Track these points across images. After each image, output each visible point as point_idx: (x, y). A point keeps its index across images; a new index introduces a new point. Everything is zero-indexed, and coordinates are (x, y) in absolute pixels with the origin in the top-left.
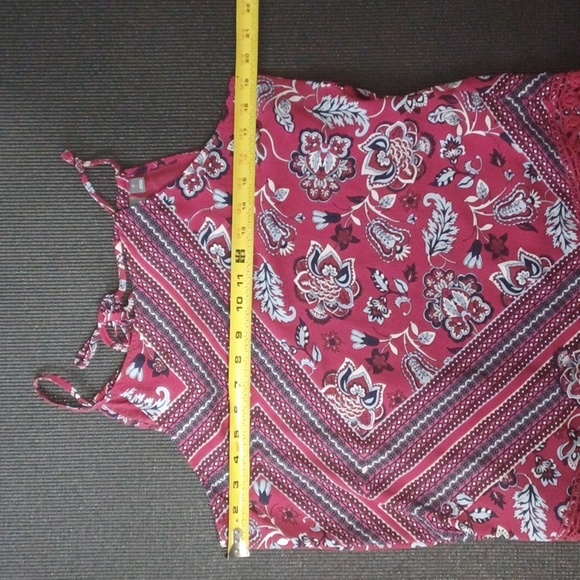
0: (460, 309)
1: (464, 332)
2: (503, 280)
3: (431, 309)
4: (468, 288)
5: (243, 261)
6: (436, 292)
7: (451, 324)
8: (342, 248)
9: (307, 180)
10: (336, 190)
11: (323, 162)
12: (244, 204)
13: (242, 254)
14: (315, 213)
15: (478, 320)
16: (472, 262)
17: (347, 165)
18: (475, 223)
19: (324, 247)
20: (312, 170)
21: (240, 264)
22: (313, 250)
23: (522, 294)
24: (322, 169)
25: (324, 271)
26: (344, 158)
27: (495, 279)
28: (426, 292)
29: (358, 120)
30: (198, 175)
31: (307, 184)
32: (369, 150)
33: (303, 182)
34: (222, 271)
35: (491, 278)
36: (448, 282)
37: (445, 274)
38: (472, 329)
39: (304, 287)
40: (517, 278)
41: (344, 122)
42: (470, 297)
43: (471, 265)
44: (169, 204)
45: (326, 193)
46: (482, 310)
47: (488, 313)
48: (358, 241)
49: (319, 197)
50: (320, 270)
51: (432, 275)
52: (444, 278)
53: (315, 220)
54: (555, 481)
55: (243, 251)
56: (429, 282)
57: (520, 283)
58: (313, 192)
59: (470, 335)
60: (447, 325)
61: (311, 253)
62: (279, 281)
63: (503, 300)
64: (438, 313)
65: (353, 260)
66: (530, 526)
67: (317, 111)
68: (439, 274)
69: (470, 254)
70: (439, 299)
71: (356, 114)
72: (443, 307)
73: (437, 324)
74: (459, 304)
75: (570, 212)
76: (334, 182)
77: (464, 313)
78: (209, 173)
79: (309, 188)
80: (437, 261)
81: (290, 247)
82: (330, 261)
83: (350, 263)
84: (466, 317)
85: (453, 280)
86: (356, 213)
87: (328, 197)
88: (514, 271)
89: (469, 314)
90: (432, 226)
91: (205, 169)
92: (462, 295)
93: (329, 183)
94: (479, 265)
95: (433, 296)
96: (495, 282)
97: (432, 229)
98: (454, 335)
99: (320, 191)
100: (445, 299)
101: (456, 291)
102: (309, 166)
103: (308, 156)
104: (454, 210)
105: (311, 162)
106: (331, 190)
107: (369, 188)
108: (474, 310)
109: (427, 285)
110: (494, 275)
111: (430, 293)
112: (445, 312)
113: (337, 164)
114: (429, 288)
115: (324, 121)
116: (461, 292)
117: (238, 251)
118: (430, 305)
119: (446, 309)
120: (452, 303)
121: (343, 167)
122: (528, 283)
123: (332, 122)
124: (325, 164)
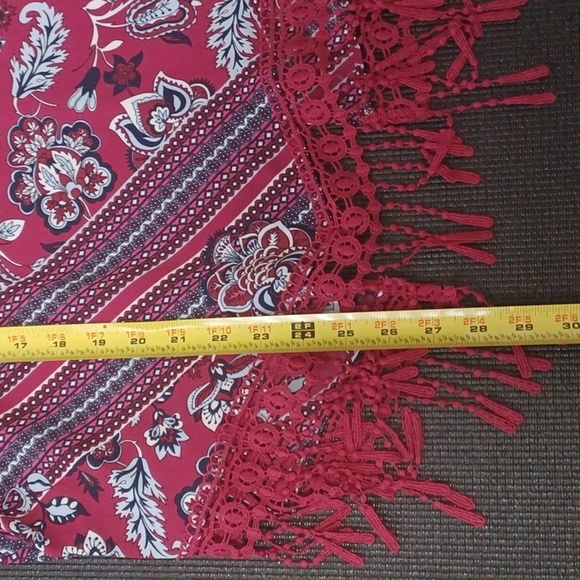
0: (65, 179)
1: (70, 217)
2: (131, 127)
3: (19, 184)
4: (77, 144)
6: (28, 156)
7: (51, 205)
15: (92, 196)
16: (81, 102)
18: (95, 41)
23: (161, 147)
27: (118, 127)
28: (13, 156)
35: (113, 126)
36: (46, 138)
37: (42, 126)
38: (82, 210)
40: (152, 122)
42: (80, 159)
43: (80, 108)
46: (99, 178)
47: (107, 182)
51: (22, 129)
52: (40, 132)
54: (178, 449)
56: (18, 141)
57: (157, 129)
59: (79, 221)
60: (44, 206)
63: (131, 159)
64: (30, 190)
66: (141, 529)
68: (33, 126)
69: (80, 90)
70: (32, 166)
72: (38, 178)
73: (28, 207)
74: (63, 172)
75: (251, 9)
77: (71, 186)
80: (28, 105)
84: (75, 191)
85: (54, 134)
88: (146, 110)
89: (79, 187)
90: (27, 52)
92: (69, 157)
94: (93, 105)
95: (22, 163)
96: (119, 132)
97: (26, 58)
98: (53, 222)
100: (41, 165)
101: (59, 150)
104: (65, 25)
108: (87, 180)
109: (14, 146)
110: (116, 120)
111: (19, 158)
112: (41, 187)
114: (17, 150)
116: (67, 151)
118: (19, 176)
119: (42, 182)
120: (52, 171)
122: (169, 127)
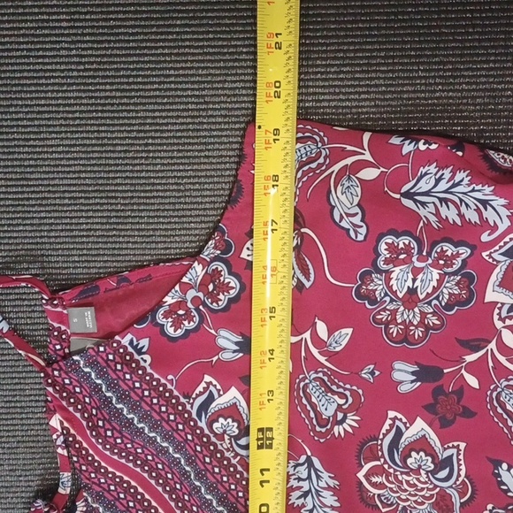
5: (270, 447)
8: (443, 425)
9: (385, 310)
10: (435, 327)
11: (414, 280)
12: (272, 351)
13: (269, 434)
14: (397, 365)
17: (458, 284)
19: (412, 422)
20: (395, 293)
21: (264, 451)
22: (391, 426)
24: (412, 292)
25: (409, 461)
26: (455, 273)
29: (489, 214)
30: (190, 305)
31: (384, 316)
32: (502, 258)
33: (379, 313)
34: (234, 461)
39: (375, 485)
41: (461, 216)
44: (140, 352)
45: (419, 333)
48: (473, 414)
49: (405, 337)
50: (404, 460)
53: (397, 376)
55: (270, 429)
58: (394, 330)
61: (388, 431)
62: (332, 483)
65: (463, 446)
67: (408, 195)
71: (485, 203)
76: (434, 314)
78: (208, 302)
79: (387, 324)
81: (352, 421)
82: (421, 444)
83: (456, 450)
86: (471, 368)
87: (421, 339)
91: (201, 295)
93: (424, 315)
99: (407, 327)
102: (390, 288)
103: (388, 273)
105: (393, 282)
106: (427, 328)
107: (499, 324)
113: (440, 282)
115: (422, 212)
117: (261, 430)
121: (451, 288)
123: (437, 214)
124: (418, 283)
